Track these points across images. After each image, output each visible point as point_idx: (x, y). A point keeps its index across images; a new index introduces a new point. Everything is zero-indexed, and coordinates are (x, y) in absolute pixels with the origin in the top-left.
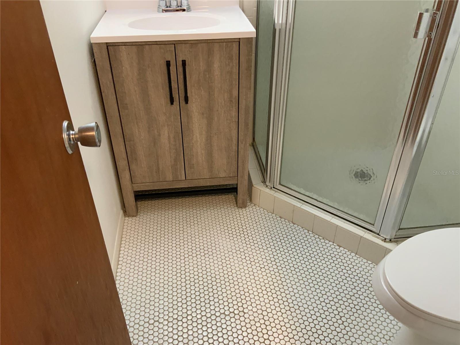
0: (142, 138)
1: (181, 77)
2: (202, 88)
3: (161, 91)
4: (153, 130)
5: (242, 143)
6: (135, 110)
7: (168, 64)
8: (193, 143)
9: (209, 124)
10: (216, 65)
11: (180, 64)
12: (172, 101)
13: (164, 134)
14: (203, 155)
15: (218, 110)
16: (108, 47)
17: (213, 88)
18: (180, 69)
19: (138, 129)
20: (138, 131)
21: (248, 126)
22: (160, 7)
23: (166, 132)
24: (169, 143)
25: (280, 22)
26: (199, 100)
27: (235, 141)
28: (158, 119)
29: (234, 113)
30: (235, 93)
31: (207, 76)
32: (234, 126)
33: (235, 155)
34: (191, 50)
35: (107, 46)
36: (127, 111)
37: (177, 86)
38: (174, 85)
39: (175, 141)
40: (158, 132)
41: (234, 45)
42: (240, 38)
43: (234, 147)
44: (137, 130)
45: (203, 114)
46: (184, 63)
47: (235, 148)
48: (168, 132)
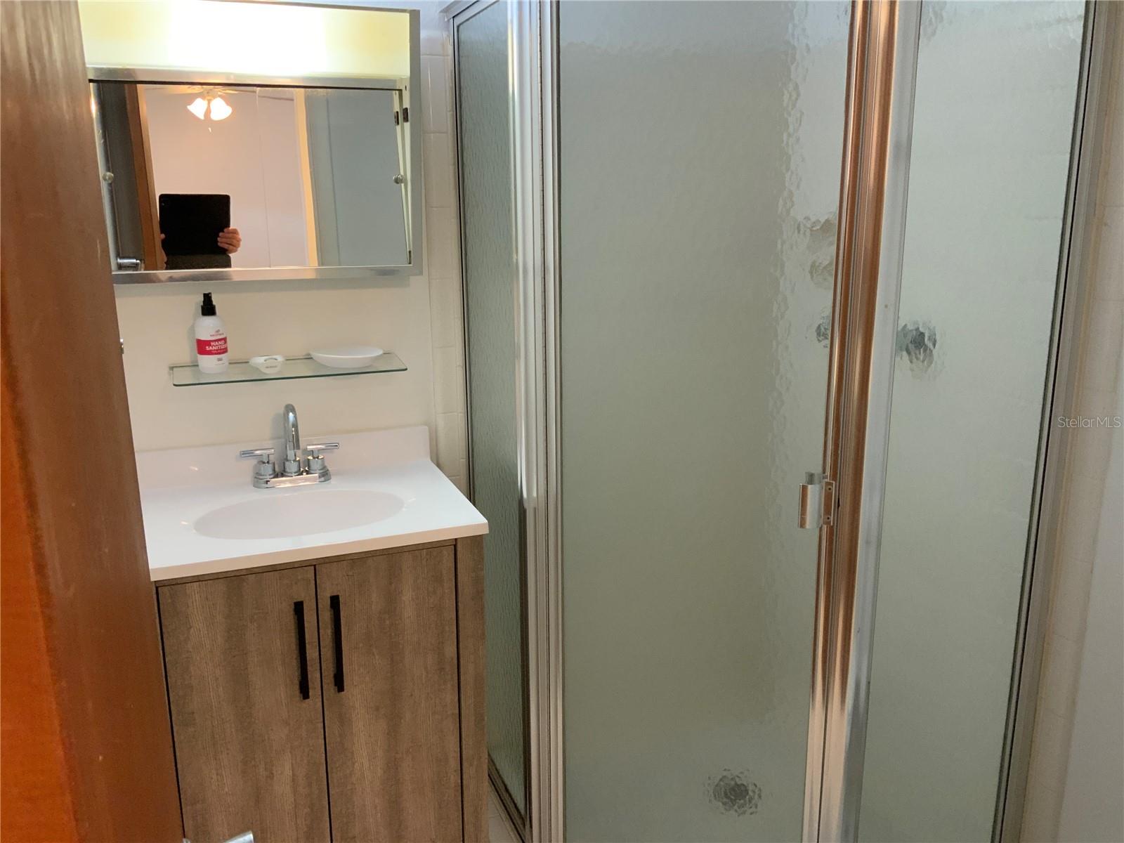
0: (226, 789)
1: (327, 633)
2: (374, 650)
3: (280, 669)
4: (254, 766)
5: (471, 765)
6: (212, 723)
7: (299, 608)
8: (352, 784)
9: (393, 733)
10: (407, 596)
11: (325, 603)
12: (304, 691)
13: (282, 773)
14: (378, 808)
15: (412, 695)
16: (159, 589)
17: (401, 646)
18: (326, 615)
19: (217, 770)
20: (217, 774)
21: (484, 720)
22: (261, 477)
23: (288, 767)
24: (295, 791)
25: (535, 495)
26: (367, 678)
27: (454, 763)
28: (269, 738)
29: (450, 696)
30: (450, 650)
31: (388, 622)
32: (450, 726)
33: (455, 795)
34: (350, 573)
35: (157, 588)
36: (193, 729)
37: (318, 653)
38: (312, 653)
39: (310, 785)
40: (266, 769)
41: (445, 553)
42: (456, 539)
43: (452, 777)
44: (214, 771)
45: (377, 709)
46: (335, 601)
47: (454, 778)
48: (292, 764)
